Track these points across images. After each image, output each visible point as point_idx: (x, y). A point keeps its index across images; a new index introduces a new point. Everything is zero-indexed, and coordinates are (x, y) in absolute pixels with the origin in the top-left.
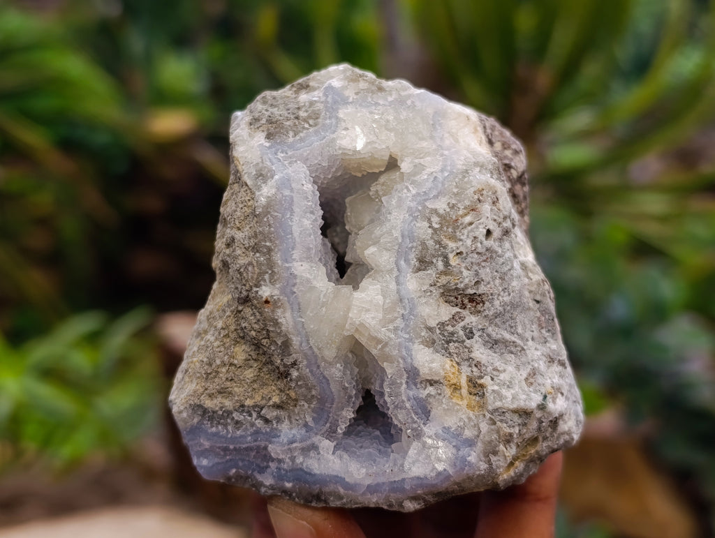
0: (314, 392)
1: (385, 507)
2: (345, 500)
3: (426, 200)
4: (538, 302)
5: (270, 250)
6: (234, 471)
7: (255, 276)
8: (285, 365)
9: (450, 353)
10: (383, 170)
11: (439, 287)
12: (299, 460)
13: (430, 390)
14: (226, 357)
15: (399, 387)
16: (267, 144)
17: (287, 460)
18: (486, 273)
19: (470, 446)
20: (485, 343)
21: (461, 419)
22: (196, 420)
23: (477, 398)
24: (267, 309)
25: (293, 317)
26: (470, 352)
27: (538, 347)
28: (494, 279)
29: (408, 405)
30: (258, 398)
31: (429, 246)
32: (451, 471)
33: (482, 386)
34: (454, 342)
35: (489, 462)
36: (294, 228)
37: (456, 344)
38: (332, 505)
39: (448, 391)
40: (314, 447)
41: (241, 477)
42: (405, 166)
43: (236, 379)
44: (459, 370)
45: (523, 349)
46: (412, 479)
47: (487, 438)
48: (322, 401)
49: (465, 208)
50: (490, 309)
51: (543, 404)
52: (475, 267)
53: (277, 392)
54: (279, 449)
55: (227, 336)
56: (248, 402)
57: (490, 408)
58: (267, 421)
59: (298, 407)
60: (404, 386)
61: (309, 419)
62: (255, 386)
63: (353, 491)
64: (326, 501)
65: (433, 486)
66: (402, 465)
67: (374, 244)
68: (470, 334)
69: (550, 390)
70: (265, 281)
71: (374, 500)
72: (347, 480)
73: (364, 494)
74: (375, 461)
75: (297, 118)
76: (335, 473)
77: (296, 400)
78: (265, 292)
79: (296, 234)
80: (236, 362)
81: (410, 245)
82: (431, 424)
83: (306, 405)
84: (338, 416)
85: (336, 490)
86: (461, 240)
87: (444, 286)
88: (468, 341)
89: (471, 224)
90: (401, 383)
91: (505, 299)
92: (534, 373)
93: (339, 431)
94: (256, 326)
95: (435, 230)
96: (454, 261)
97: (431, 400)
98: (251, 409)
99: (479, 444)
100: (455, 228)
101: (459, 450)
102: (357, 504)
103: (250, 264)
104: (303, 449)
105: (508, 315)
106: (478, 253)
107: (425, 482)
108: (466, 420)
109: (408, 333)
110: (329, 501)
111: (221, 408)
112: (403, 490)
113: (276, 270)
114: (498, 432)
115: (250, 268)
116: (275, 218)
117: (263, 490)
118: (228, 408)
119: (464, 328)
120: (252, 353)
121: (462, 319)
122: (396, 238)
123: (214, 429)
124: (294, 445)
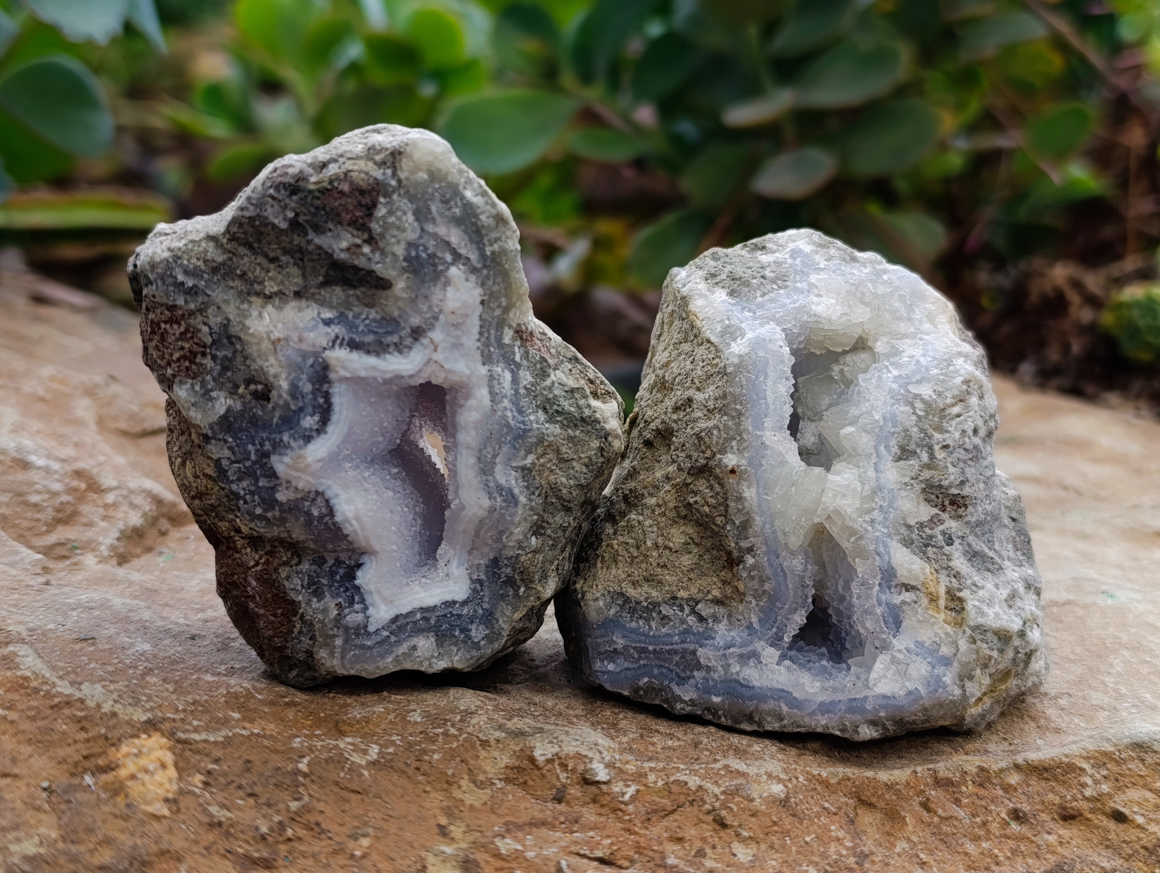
0: (767, 586)
1: (838, 733)
2: (785, 722)
3: (908, 384)
4: (1014, 520)
5: (740, 414)
6: (646, 680)
7: (721, 441)
8: (740, 550)
9: (928, 558)
10: (847, 349)
11: (922, 481)
12: (735, 668)
13: (908, 596)
14: (660, 539)
15: (871, 589)
16: (732, 301)
17: (720, 668)
18: (970, 472)
19: (946, 665)
20: (965, 553)
21: (936, 635)
22: (612, 611)
23: (954, 614)
24: (732, 480)
25: (758, 494)
26: (950, 560)
27: (1015, 568)
28: (978, 481)
29: (879, 611)
30: (694, 590)
31: (913, 435)
32: (923, 691)
33: (961, 600)
34: (933, 546)
35: (963, 687)
36: (769, 393)
37: (934, 550)
38: (769, 728)
39: (925, 601)
40: (755, 655)
41: (653, 689)
42: (880, 346)
43: (669, 566)
44: (937, 579)
45: (1001, 568)
46: (877, 697)
47: (964, 659)
48: (773, 598)
49: (953, 397)
50: (974, 514)
51: (1022, 631)
52: (961, 465)
53: (719, 584)
54: (711, 654)
55: (663, 514)
56: (682, 594)
57: (972, 623)
58: (701, 619)
59: (744, 603)
60: (877, 588)
61: (754, 619)
62: (692, 576)
63: (799, 709)
64: (759, 724)
65: (899, 708)
66: (867, 680)
67: (851, 424)
68: (950, 542)
69: (1029, 617)
70: (732, 447)
71: (823, 723)
72: (795, 695)
73: (813, 713)
74: (830, 675)
75: (763, 277)
76: (780, 687)
77: (744, 594)
78: (731, 460)
79: (770, 400)
80: (671, 545)
81: (892, 430)
82: (901, 637)
83: (754, 602)
84: (788, 619)
85: (777, 709)
86: (947, 432)
87: (927, 480)
88: (947, 548)
89: (959, 416)
90: (874, 585)
91: (987, 507)
92: (1013, 596)
93: (786, 639)
94: (713, 501)
95: (919, 417)
96: (940, 455)
97: (905, 608)
98: (684, 603)
99: (955, 664)
100: (942, 417)
101: (934, 667)
102: (800, 726)
103: (716, 427)
104: (741, 656)
105: (987, 527)
106: (966, 450)
107: (892, 702)
108: (943, 636)
109: (887, 527)
110: (764, 723)
111: (646, 599)
112: (862, 711)
113: (745, 437)
114: (977, 653)
115: (715, 432)
116: (748, 379)
117: (679, 706)
118: (655, 599)
119: (943, 533)
120: (694, 536)
121: (942, 522)
122: (878, 421)
123: (633, 624)
124: (732, 650)
